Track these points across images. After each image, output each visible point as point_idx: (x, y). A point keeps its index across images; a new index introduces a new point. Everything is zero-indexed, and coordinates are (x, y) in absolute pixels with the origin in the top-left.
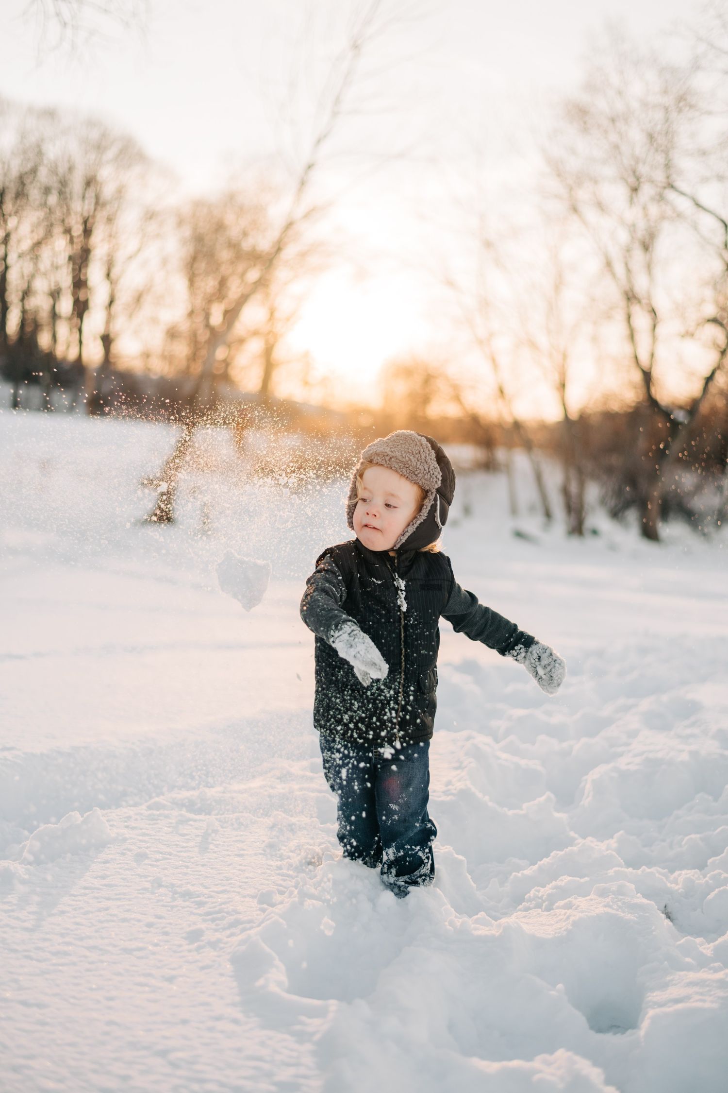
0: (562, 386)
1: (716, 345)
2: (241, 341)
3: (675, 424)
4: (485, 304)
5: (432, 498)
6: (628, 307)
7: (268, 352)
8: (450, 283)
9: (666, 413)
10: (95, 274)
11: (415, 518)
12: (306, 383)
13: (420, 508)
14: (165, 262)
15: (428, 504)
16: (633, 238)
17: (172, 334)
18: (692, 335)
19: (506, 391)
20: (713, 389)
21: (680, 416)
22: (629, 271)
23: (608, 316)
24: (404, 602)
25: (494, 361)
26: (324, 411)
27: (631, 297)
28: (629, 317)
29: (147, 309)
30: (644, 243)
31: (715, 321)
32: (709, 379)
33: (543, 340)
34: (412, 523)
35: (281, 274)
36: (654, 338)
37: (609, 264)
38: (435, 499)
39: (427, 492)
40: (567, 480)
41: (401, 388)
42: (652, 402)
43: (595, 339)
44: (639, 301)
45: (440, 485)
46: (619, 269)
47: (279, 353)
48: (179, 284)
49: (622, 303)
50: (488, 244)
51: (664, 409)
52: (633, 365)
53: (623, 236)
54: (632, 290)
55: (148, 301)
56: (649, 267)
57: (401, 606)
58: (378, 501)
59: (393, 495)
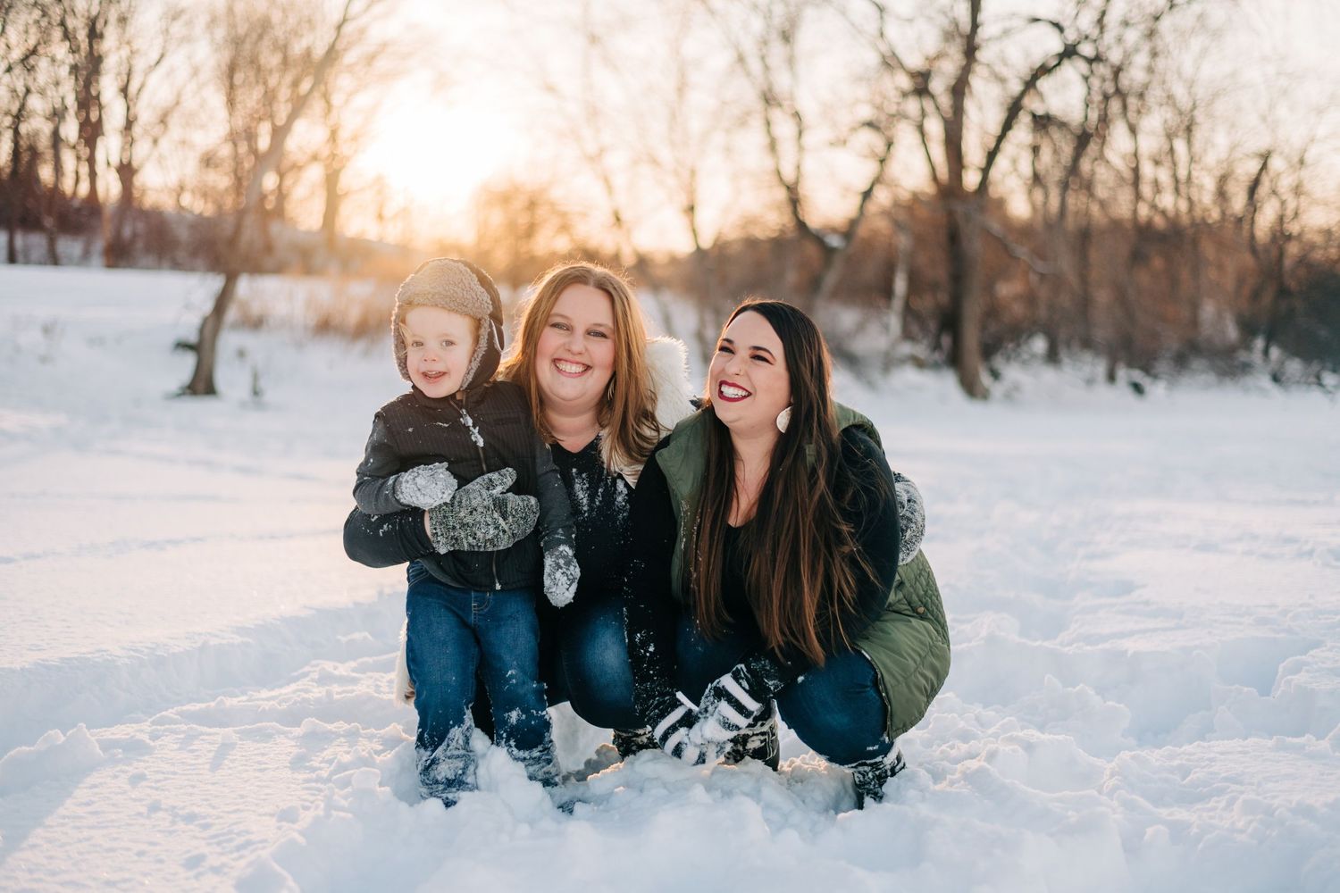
0: (691, 209)
1: (873, 154)
2: (297, 167)
3: (828, 251)
4: (593, 113)
5: (486, 325)
6: (766, 110)
7: (331, 180)
8: (550, 89)
9: (817, 239)
10: (108, 87)
11: (474, 351)
12: (380, 217)
13: (477, 340)
14: (195, 72)
15: (484, 333)
16: (768, 26)
17: (208, 161)
18: (845, 142)
19: (623, 217)
20: (872, 208)
21: (835, 241)
22: (767, 68)
23: (742, 122)
24: (479, 437)
25: (607, 181)
26: (404, 250)
27: (769, 99)
28: (768, 123)
29: (175, 130)
30: (784, 32)
31: (870, 125)
32: (867, 195)
33: (665, 155)
34: (473, 359)
35: (342, 83)
36: (801, 149)
37: (741, 59)
38: (491, 326)
39: (480, 320)
40: (702, 323)
41: (497, 218)
42: (801, 226)
43: (728, 150)
44: (780, 105)
45: (492, 309)
46: (755, 65)
47: (346, 181)
48: (215, 99)
49: (758, 105)
50: (594, 39)
51: (814, 232)
52: (775, 180)
53: (757, 24)
54: (770, 90)
55: (174, 121)
56: (791, 61)
57: (476, 442)
58: (433, 345)
59: (446, 335)
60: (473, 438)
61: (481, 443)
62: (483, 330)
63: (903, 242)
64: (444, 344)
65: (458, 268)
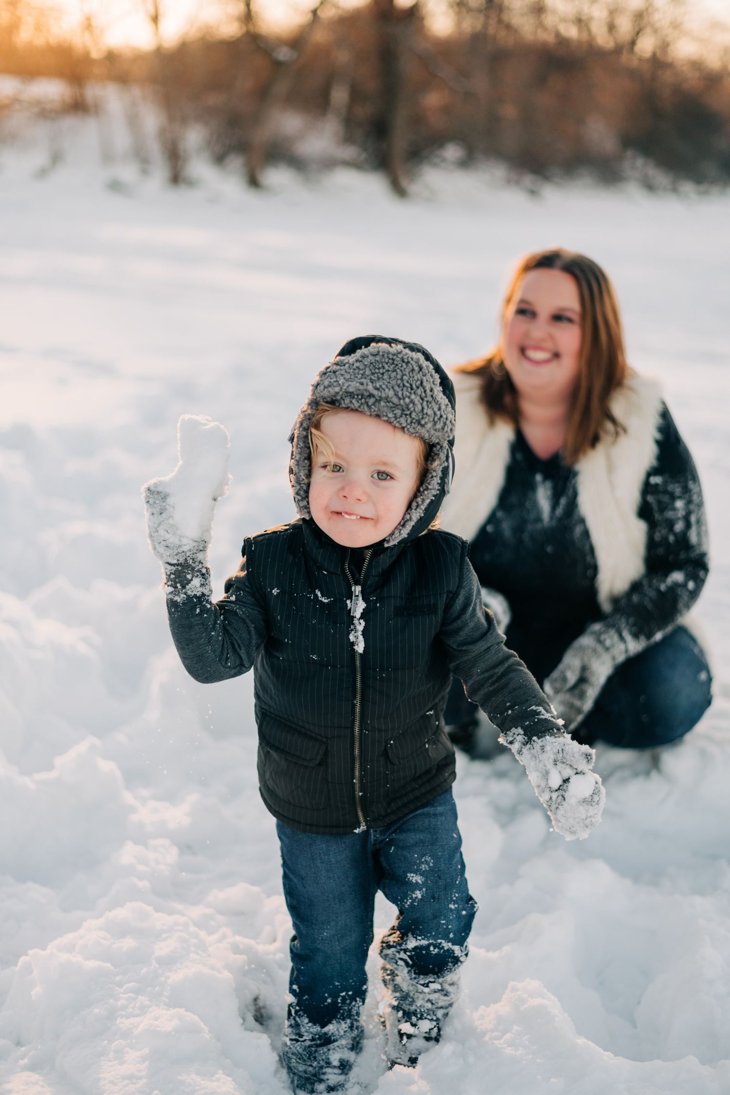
57: (353, 644)
58: (361, 474)
59: (385, 464)
60: (352, 638)
61: (360, 648)
62: (437, 463)
63: (343, 57)
64: (376, 476)
65: (417, 362)
